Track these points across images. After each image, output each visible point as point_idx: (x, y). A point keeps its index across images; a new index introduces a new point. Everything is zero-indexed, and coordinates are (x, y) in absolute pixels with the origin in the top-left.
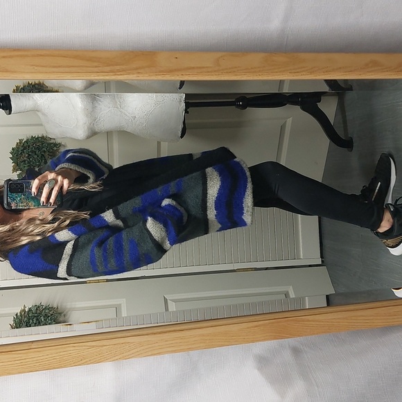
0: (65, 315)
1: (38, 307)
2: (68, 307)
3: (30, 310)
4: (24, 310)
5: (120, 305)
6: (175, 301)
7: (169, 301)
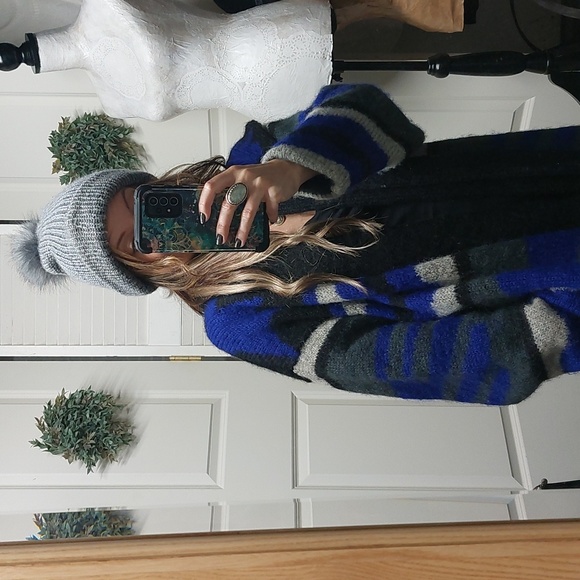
0: (128, 410)
1: (84, 394)
2: (136, 396)
3: (72, 397)
4: (63, 397)
5: (220, 400)
6: (309, 402)
7: (299, 402)
